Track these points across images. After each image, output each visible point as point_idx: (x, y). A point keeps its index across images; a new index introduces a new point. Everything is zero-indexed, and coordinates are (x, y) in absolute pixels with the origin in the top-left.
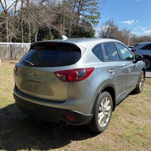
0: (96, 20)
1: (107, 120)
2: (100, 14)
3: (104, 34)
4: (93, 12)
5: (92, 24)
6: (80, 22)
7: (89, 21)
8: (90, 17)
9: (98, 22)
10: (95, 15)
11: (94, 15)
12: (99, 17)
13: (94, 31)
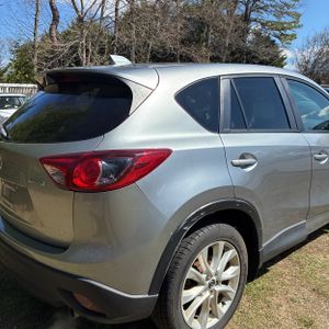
0: (289, 32)
1: (223, 309)
2: (299, 16)
3: (310, 66)
4: (282, 13)
5: (277, 41)
6: (250, 37)
7: (272, 35)
8: (273, 26)
9: (293, 37)
10: (286, 19)
11: (283, 20)
12: (296, 24)
13: (283, 59)
